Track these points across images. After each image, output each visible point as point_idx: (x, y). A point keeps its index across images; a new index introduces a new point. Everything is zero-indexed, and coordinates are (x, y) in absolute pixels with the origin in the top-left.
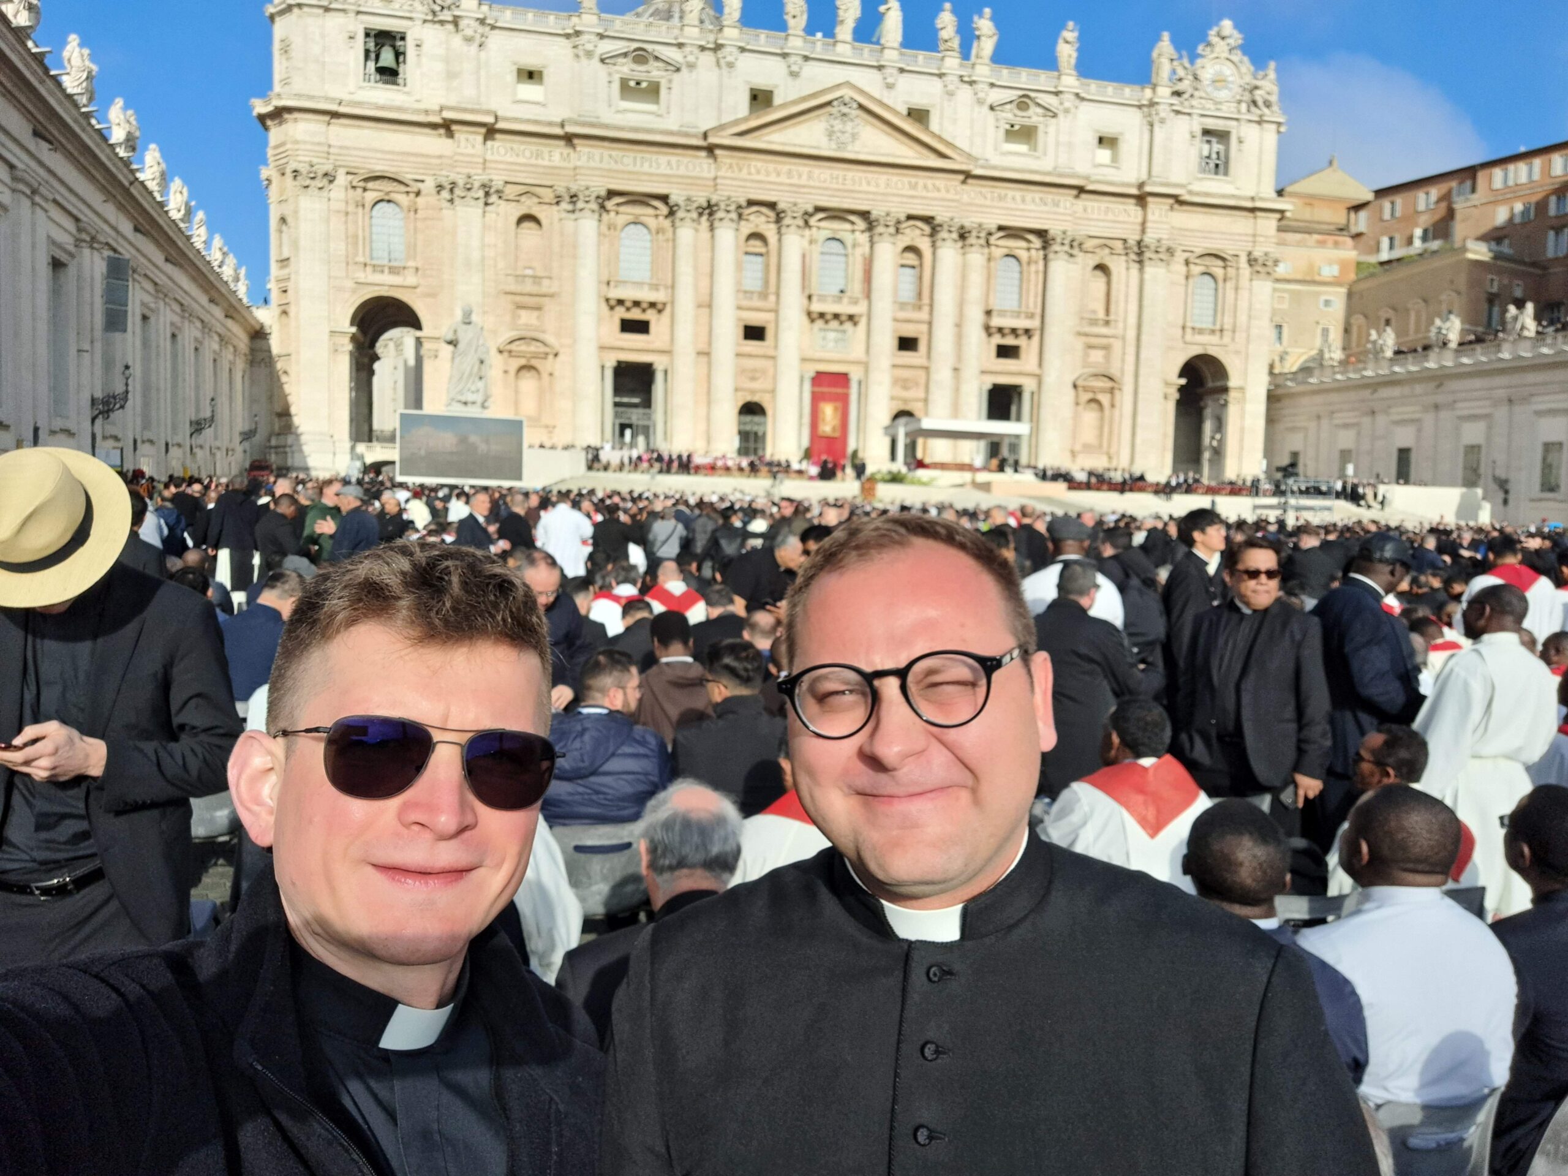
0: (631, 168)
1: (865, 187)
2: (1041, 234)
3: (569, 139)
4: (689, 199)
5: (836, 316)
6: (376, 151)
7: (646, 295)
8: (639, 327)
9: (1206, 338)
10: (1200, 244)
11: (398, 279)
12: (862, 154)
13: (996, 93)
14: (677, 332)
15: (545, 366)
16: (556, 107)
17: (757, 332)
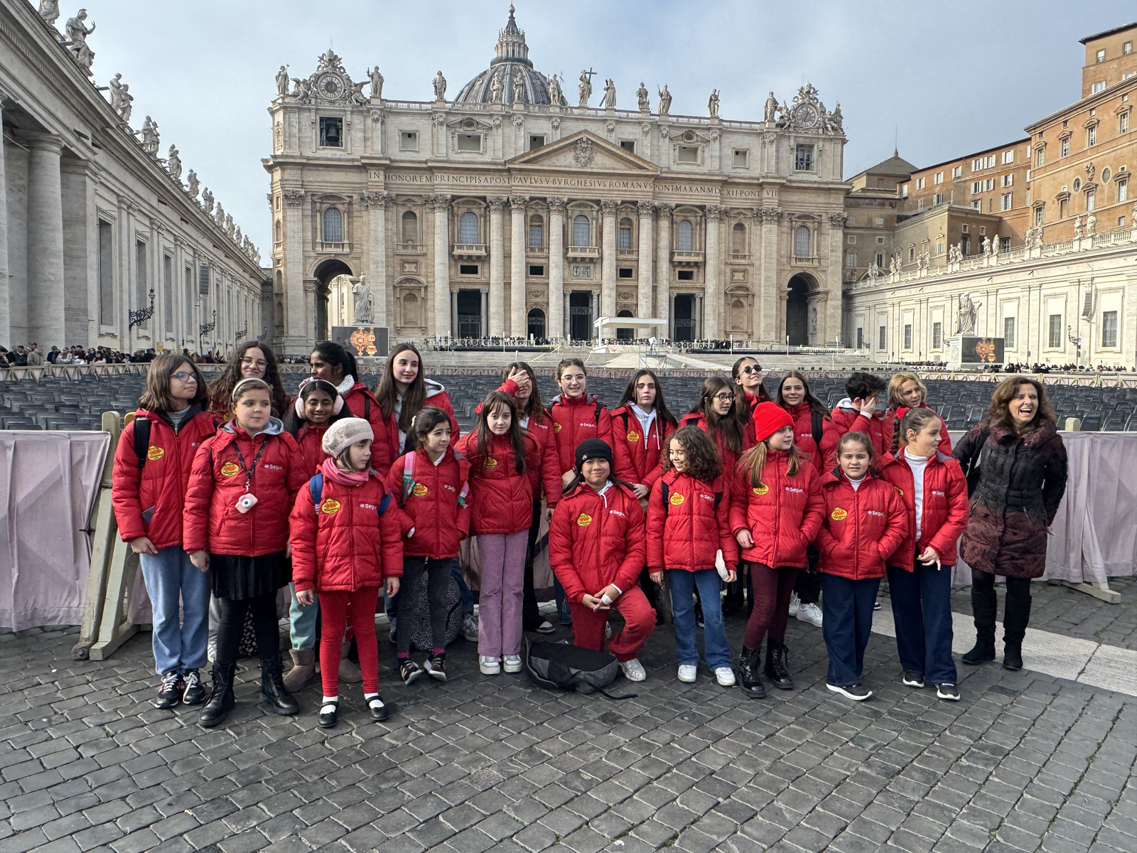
0: (465, 183)
1: (597, 187)
2: (702, 208)
3: (431, 169)
5: (583, 259)
6: (327, 182)
8: (473, 270)
9: (804, 264)
10: (798, 210)
11: (339, 250)
12: (594, 169)
13: (673, 131)
14: (492, 272)
15: (419, 294)
16: (424, 152)
17: (538, 270)
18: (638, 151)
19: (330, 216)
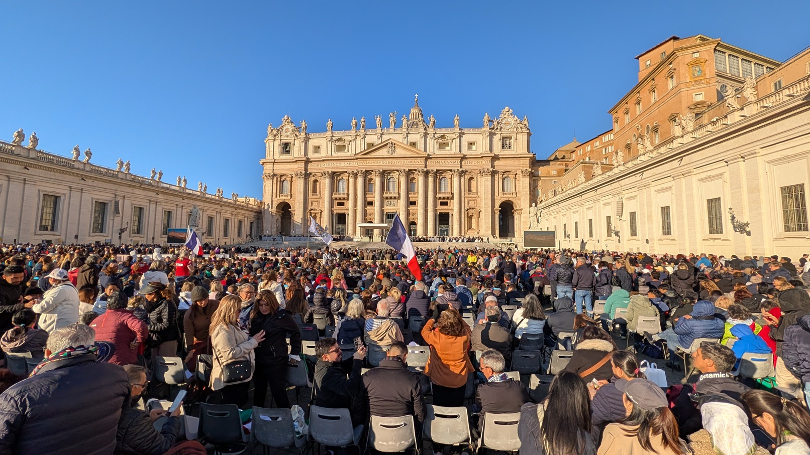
0: (338, 166)
1: (398, 164)
2: (451, 170)
3: (323, 160)
4: (353, 172)
5: (391, 198)
6: (283, 169)
7: (342, 196)
8: (342, 204)
9: (507, 196)
10: (504, 169)
11: (286, 198)
12: (395, 155)
13: (436, 136)
14: (350, 204)
15: (318, 215)
16: (323, 154)
17: (371, 203)
18: (418, 145)
19: (285, 183)
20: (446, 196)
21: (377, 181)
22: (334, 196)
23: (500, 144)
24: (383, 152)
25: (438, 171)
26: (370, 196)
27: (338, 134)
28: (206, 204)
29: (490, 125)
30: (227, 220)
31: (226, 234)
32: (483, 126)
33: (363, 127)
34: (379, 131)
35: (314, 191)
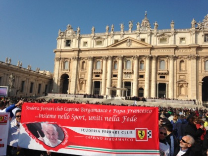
0: (97, 53)
1: (133, 52)
2: (168, 56)
3: (89, 50)
4: (105, 57)
5: (128, 73)
6: (65, 55)
7: (98, 71)
8: (98, 76)
10: (205, 55)
11: (66, 71)
12: (131, 47)
13: (158, 35)
14: (103, 76)
15: (84, 82)
16: (88, 46)
17: (115, 76)
18: (146, 41)
19: (66, 63)
20: (164, 72)
21: (120, 62)
22: (94, 71)
23: (203, 38)
24: (124, 45)
25: (158, 56)
26: (115, 71)
27: (98, 35)
28: (21, 74)
29: (196, 27)
30: (32, 84)
31: (31, 91)
32: (191, 27)
33: (112, 30)
34: (122, 32)
35: (83, 68)
